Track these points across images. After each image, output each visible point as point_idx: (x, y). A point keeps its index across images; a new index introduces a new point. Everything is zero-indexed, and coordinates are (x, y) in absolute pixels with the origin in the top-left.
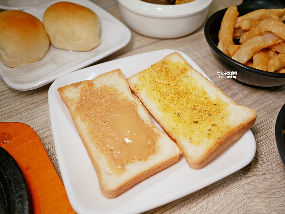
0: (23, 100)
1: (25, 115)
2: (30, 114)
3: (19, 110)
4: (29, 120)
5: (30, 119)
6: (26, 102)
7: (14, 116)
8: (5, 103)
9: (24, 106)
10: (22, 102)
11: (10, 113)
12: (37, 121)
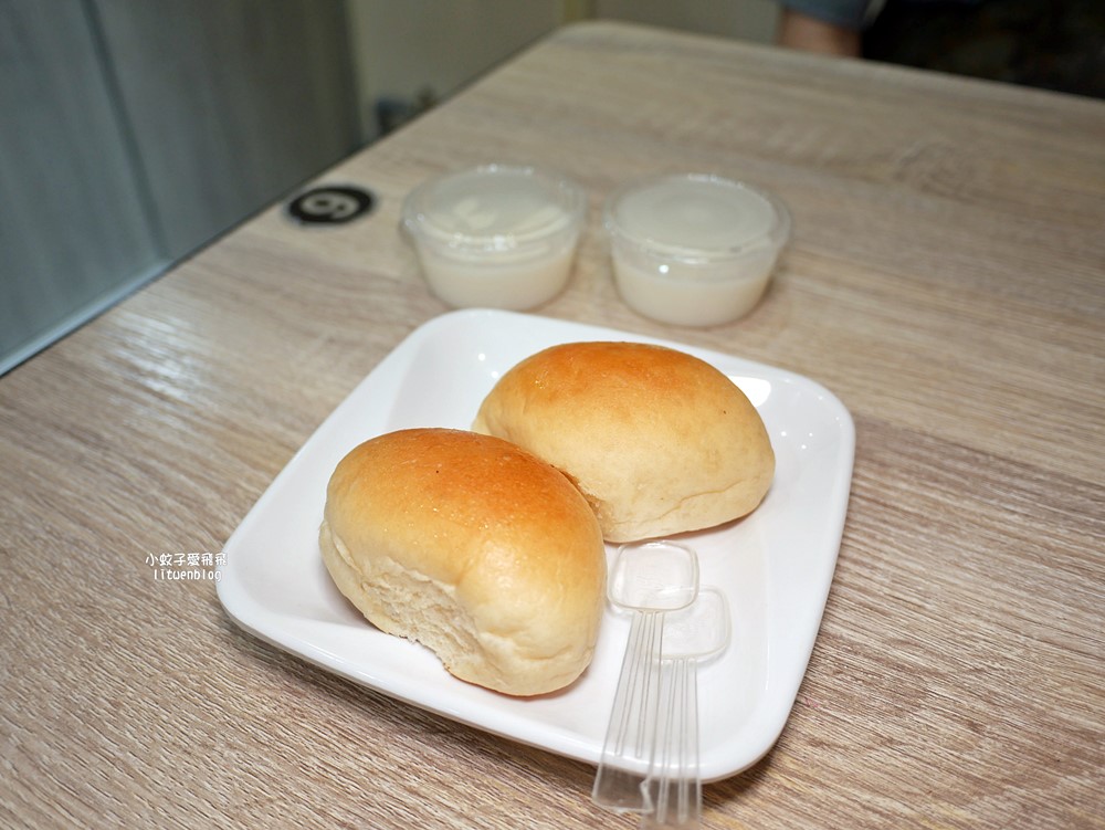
0: (1082, 531)
1: (1066, 581)
2: (1084, 587)
3: (1054, 551)
4: (1073, 602)
5: (1078, 604)
6: (1088, 546)
7: (1032, 559)
8: (1022, 504)
9: (1075, 552)
10: (1076, 537)
11: (1024, 543)
12: (1096, 623)
